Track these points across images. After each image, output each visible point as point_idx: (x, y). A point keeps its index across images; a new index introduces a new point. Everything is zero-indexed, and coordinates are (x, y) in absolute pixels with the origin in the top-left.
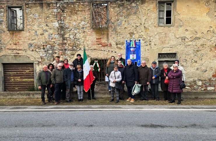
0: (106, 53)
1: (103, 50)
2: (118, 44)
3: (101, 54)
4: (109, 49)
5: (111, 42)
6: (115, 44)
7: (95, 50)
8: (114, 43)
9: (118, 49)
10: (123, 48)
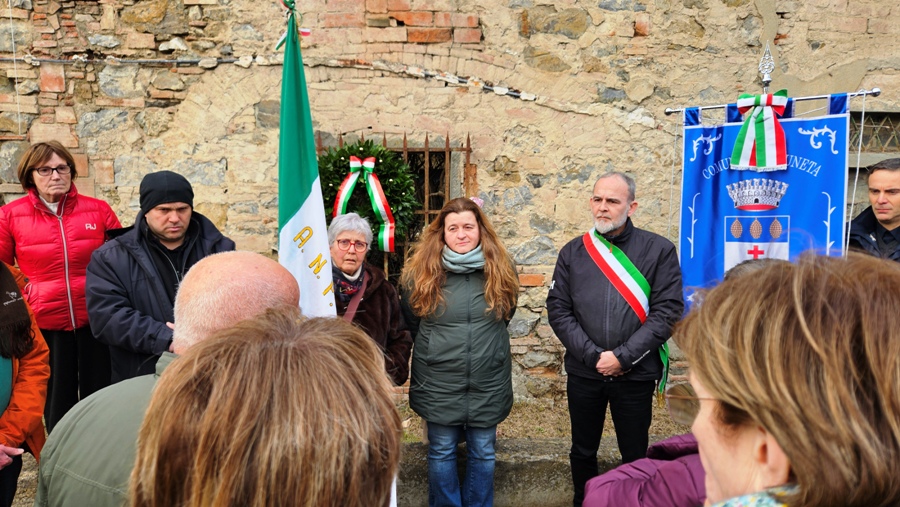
0: (438, 95)
1: (413, 71)
2: (541, 23)
3: (395, 101)
4: (464, 61)
5: (480, 9)
6: (515, 29)
7: (354, 72)
8: (508, 19)
9: (538, 66)
10: (576, 60)
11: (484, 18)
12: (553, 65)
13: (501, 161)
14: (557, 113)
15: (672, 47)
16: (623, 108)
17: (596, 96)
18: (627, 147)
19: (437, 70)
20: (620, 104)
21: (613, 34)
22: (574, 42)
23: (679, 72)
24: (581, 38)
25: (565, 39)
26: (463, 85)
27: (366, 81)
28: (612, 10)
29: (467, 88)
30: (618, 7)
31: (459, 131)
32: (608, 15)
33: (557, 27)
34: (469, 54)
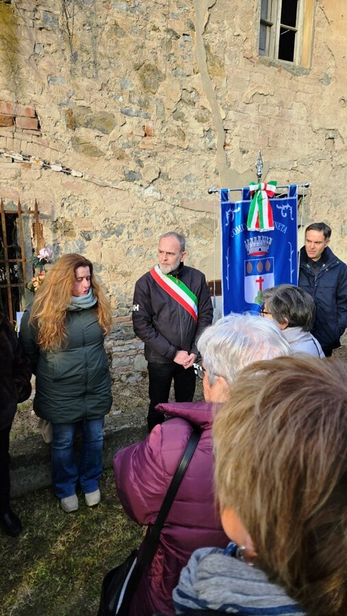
0: (7, 169)
2: (82, 120)
4: (27, 143)
5: (35, 103)
6: (63, 123)
8: (57, 114)
9: (83, 151)
10: (108, 150)
11: (39, 111)
12: (93, 152)
13: (60, 221)
14: (98, 187)
15: (168, 146)
16: (141, 186)
17: (123, 176)
18: (145, 213)
19: (5, 149)
20: (139, 183)
21: (132, 133)
22: (106, 136)
23: (173, 163)
24: (111, 134)
25: (101, 134)
26: (27, 162)
28: (129, 116)
29: (30, 165)
30: (133, 114)
31: (27, 198)
32: (128, 119)
33: (94, 124)
34: (29, 138)
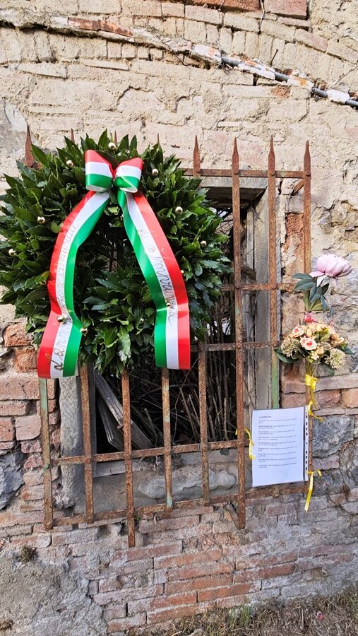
0: (242, 98)
1: (200, 50)
3: (172, 103)
4: (284, 43)
7: (100, 46)
19: (241, 55)
26: (283, 83)
27: (122, 65)
29: (288, 89)
34: (291, 33)
